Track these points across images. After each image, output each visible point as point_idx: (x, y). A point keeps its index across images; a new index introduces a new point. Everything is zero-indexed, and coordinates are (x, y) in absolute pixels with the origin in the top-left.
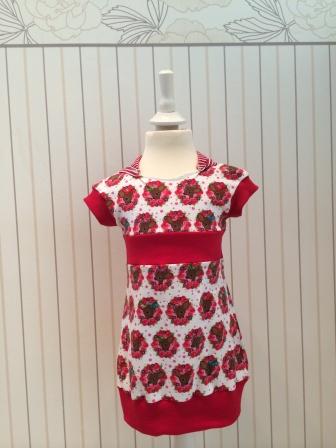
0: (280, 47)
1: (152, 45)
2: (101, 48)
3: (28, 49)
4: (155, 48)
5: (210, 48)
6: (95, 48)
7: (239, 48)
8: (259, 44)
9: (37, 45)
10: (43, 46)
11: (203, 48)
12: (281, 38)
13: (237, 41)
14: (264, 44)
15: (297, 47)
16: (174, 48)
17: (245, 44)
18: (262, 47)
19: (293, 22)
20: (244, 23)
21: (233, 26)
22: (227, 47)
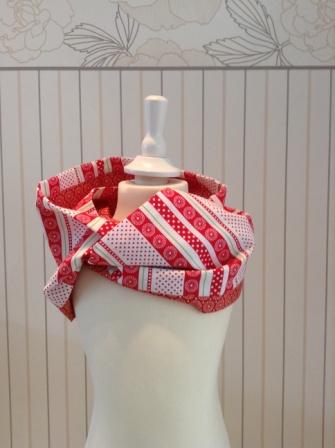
0: (271, 72)
1: (121, 69)
2: (62, 72)
4: (123, 72)
5: (187, 72)
6: (55, 72)
7: (220, 72)
8: (246, 68)
11: (178, 73)
12: (272, 62)
13: (219, 65)
14: (251, 68)
15: (291, 72)
16: (145, 73)
17: (228, 68)
18: (249, 72)
19: (288, 42)
20: (228, 43)
21: (215, 47)
22: (206, 72)
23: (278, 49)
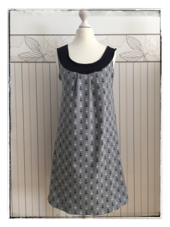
0: (142, 63)
3: (44, 64)
7: (125, 63)
8: (133, 62)
9: (47, 62)
10: (50, 62)
12: (142, 60)
13: (125, 61)
14: (135, 62)
15: (149, 63)
17: (128, 62)
18: (135, 63)
19: (147, 53)
20: (128, 54)
21: (123, 55)
22: (120, 63)
23: (144, 56)
